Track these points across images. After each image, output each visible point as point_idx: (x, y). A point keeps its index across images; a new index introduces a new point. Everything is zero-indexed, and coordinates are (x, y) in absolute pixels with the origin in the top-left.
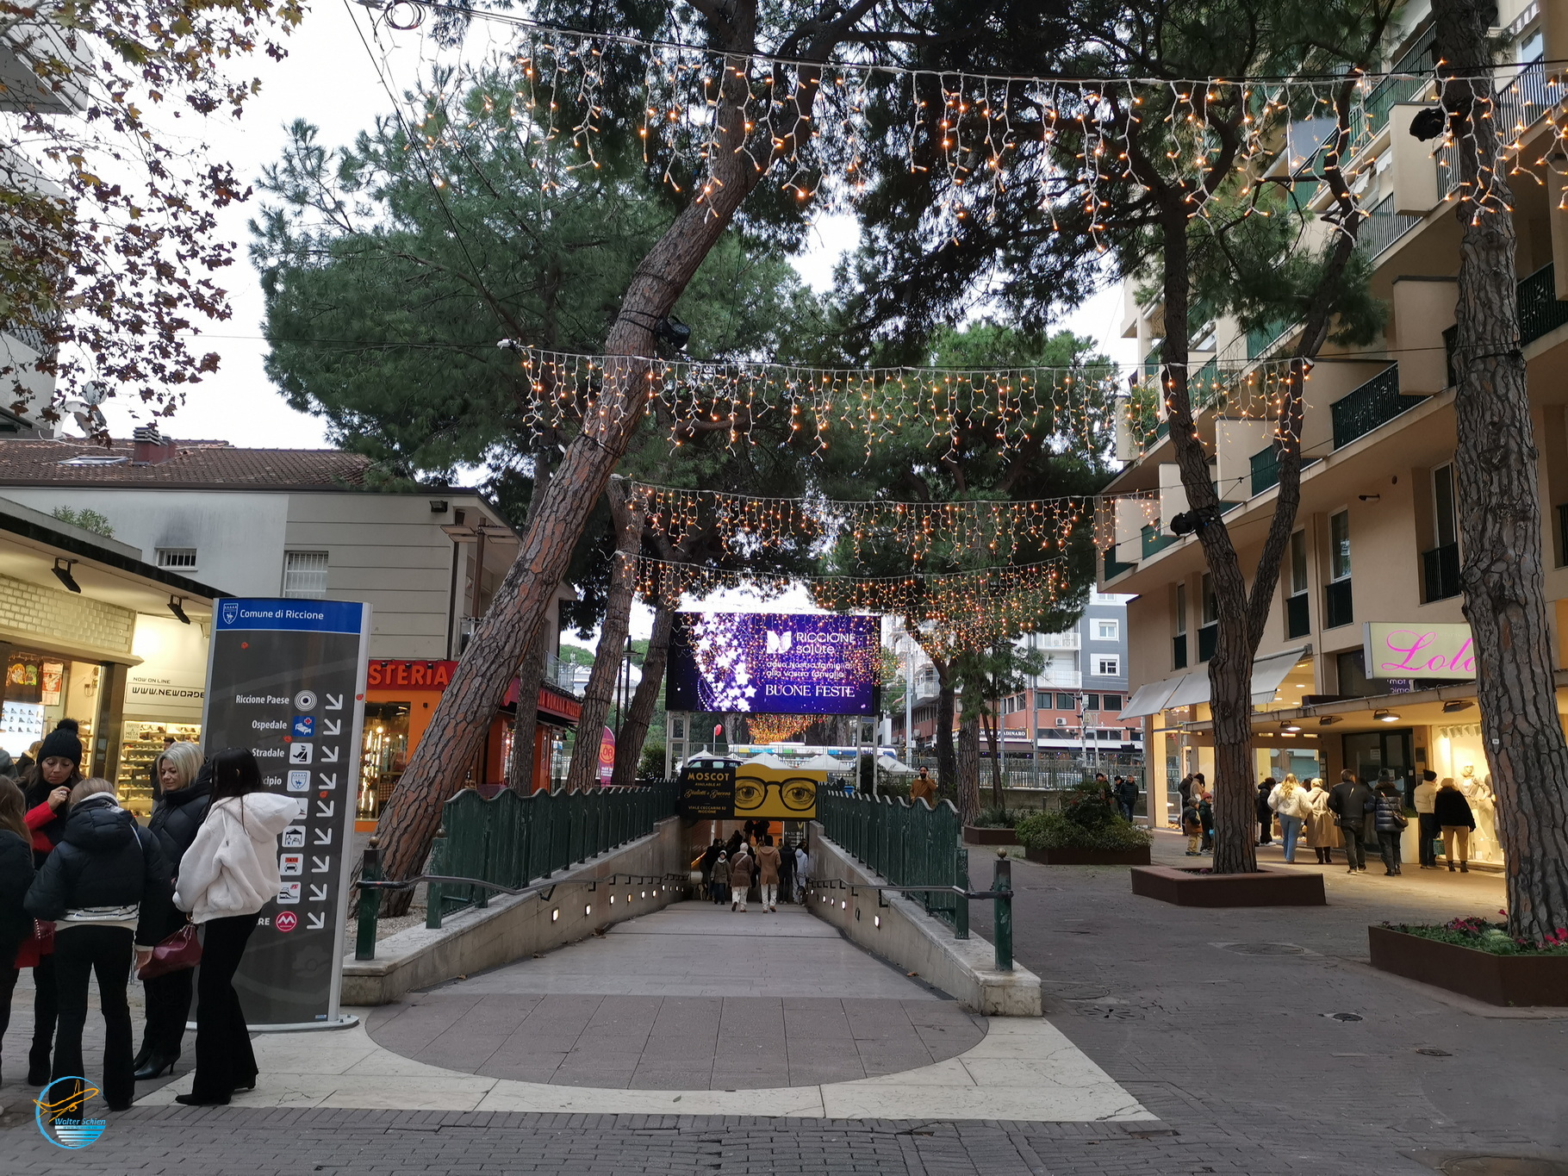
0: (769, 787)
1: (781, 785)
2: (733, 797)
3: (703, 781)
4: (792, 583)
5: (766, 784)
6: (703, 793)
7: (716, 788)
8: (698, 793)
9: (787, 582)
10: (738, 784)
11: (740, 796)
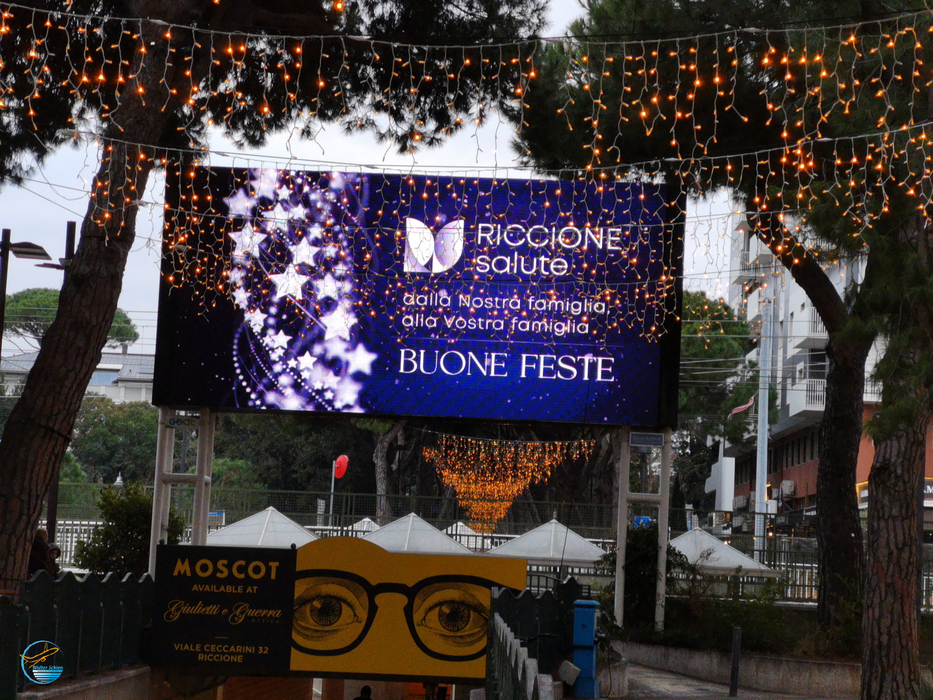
0: (380, 599)
1: (411, 592)
2: (287, 623)
3: (212, 579)
4: (475, 108)
5: (373, 591)
6: (212, 610)
7: (244, 597)
8: (198, 609)
9: (462, 105)
10: (301, 588)
11: (307, 619)
